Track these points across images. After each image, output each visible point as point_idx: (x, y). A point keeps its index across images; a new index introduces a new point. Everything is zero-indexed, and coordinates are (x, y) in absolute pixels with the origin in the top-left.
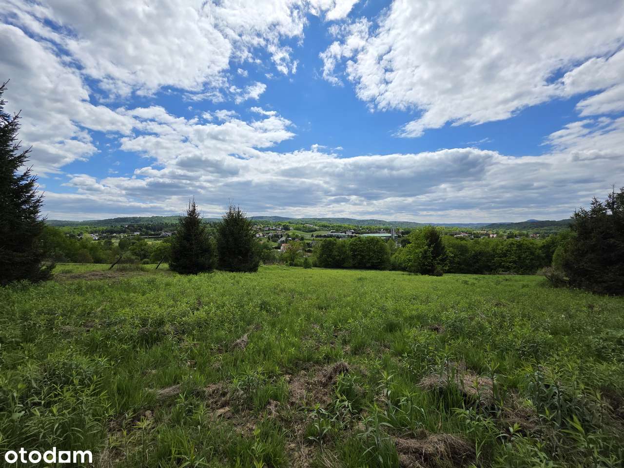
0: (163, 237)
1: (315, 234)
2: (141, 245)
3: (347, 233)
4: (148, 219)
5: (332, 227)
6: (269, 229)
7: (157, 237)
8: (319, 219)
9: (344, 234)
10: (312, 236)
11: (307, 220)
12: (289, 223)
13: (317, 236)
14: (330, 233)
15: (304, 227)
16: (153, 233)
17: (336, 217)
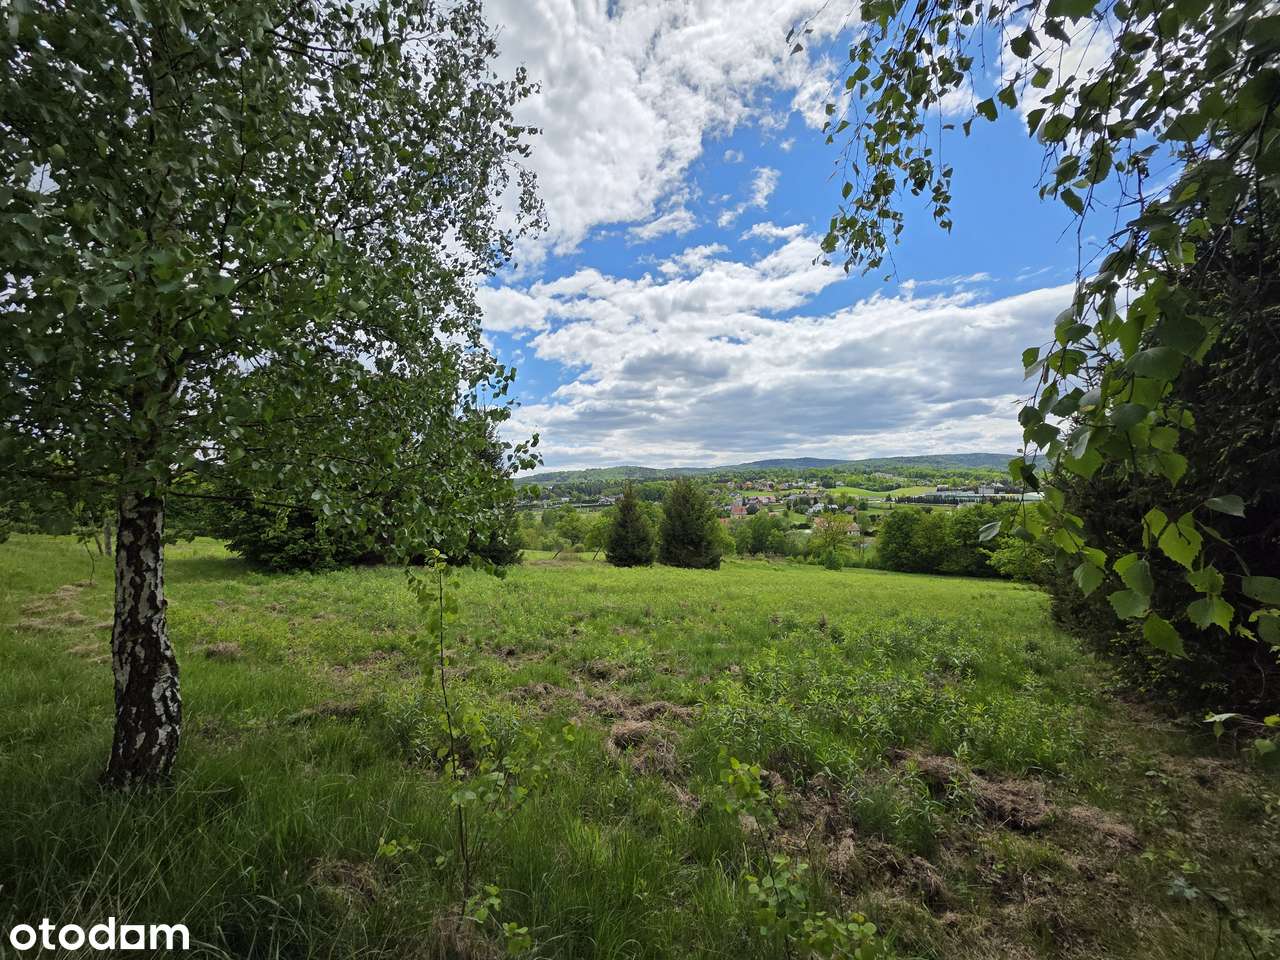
0: (603, 505)
1: (896, 494)
2: (572, 520)
3: (980, 490)
4: (581, 475)
5: (943, 477)
6: (790, 487)
7: (593, 505)
8: (909, 460)
9: (971, 493)
10: (889, 499)
11: (879, 463)
12: (836, 471)
13: (900, 500)
14: (933, 491)
15: (869, 480)
16: (587, 498)
17: (960, 452)
